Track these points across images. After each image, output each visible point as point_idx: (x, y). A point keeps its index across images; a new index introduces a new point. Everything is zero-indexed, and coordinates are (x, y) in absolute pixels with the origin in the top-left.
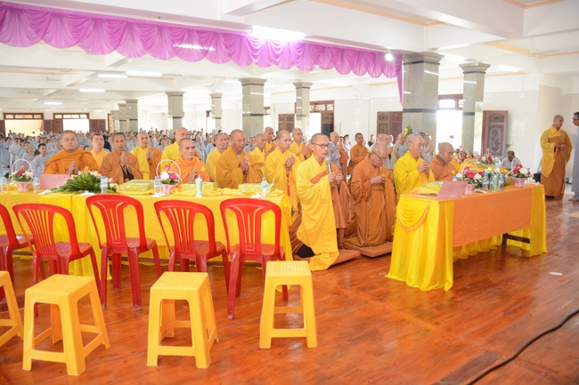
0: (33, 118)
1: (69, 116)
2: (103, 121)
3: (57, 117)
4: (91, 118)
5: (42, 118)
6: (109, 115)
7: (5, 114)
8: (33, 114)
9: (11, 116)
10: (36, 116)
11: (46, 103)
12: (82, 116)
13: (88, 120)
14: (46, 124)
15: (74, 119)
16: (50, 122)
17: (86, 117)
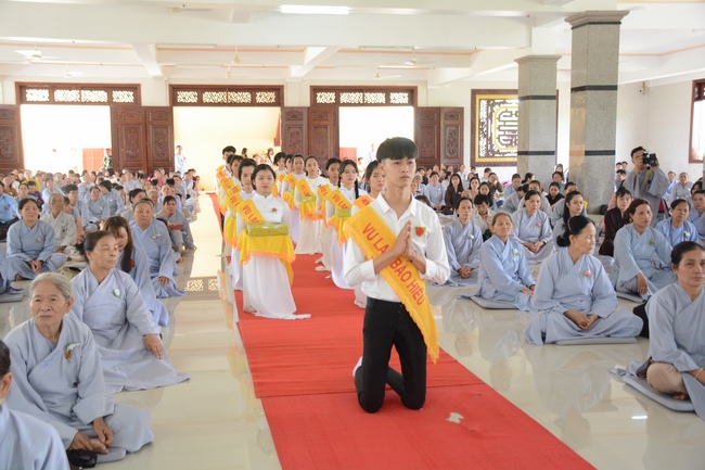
0: (253, 103)
1: (355, 97)
2: (456, 114)
3: (326, 98)
4: (422, 102)
5: (279, 102)
6: (475, 93)
7: (175, 89)
8: (253, 89)
9: (191, 96)
10: (261, 97)
12: (395, 97)
13: (411, 110)
14: (288, 119)
15: (371, 105)
16: (301, 114)
17: (406, 100)
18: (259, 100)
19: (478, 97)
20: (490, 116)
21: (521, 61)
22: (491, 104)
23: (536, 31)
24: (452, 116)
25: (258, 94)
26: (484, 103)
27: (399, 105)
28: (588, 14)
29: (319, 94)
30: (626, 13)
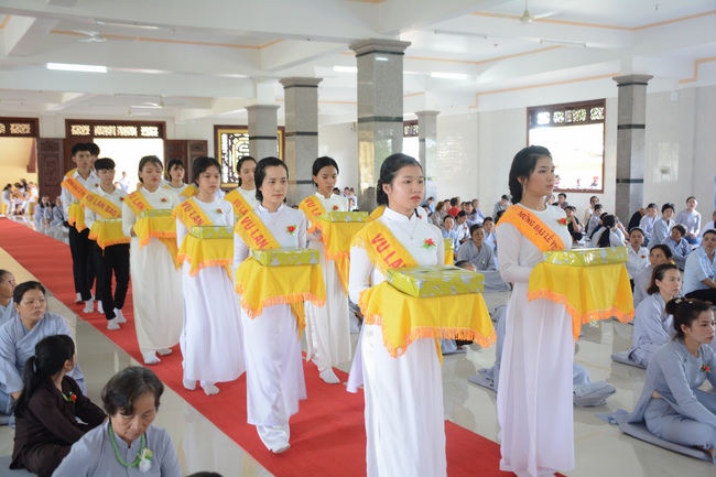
0: (8, 134)
1: (109, 130)
2: (201, 146)
3: (79, 130)
4: (170, 135)
5: (34, 133)
6: (217, 128)
8: (7, 121)
10: (16, 128)
11: (51, 66)
12: (145, 130)
13: (160, 142)
14: (44, 149)
15: (124, 137)
16: (57, 144)
17: (156, 133)
18: (13, 131)
19: (220, 131)
20: (230, 148)
21: (250, 109)
22: (231, 138)
23: (260, 86)
24: (198, 148)
25: (12, 125)
26: (224, 137)
27: (150, 137)
28: (294, 79)
29: (74, 127)
30: (321, 80)
